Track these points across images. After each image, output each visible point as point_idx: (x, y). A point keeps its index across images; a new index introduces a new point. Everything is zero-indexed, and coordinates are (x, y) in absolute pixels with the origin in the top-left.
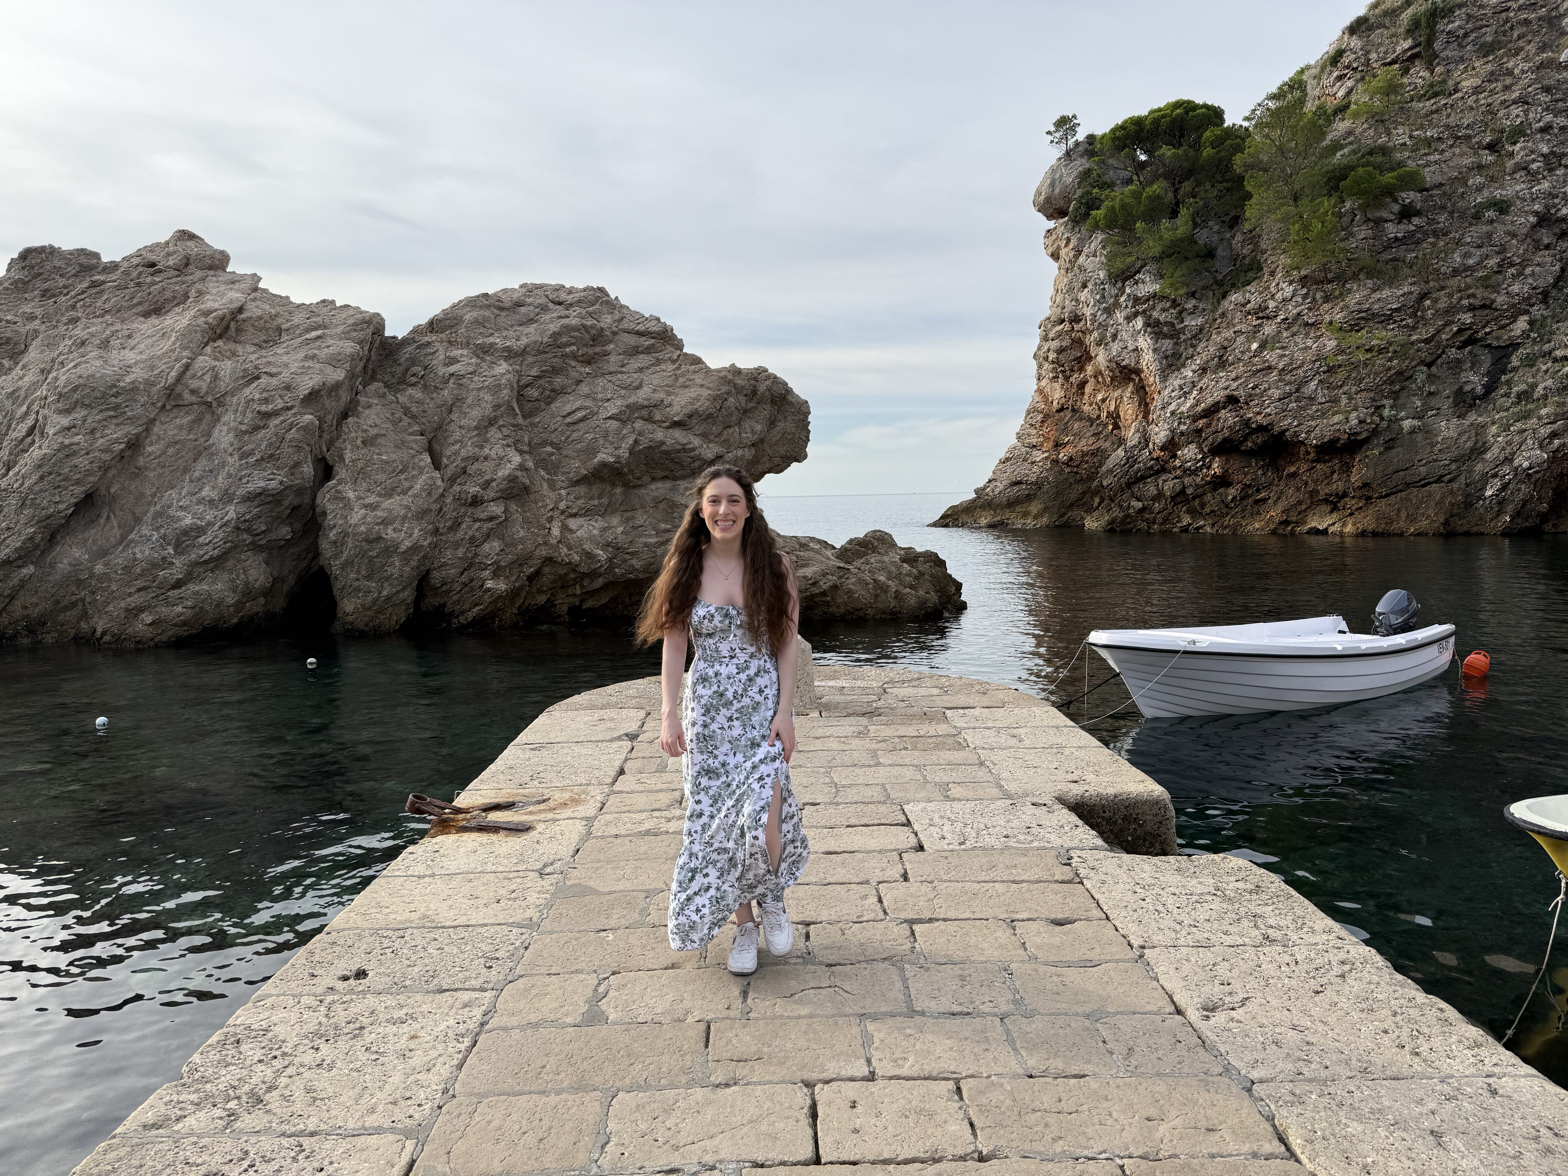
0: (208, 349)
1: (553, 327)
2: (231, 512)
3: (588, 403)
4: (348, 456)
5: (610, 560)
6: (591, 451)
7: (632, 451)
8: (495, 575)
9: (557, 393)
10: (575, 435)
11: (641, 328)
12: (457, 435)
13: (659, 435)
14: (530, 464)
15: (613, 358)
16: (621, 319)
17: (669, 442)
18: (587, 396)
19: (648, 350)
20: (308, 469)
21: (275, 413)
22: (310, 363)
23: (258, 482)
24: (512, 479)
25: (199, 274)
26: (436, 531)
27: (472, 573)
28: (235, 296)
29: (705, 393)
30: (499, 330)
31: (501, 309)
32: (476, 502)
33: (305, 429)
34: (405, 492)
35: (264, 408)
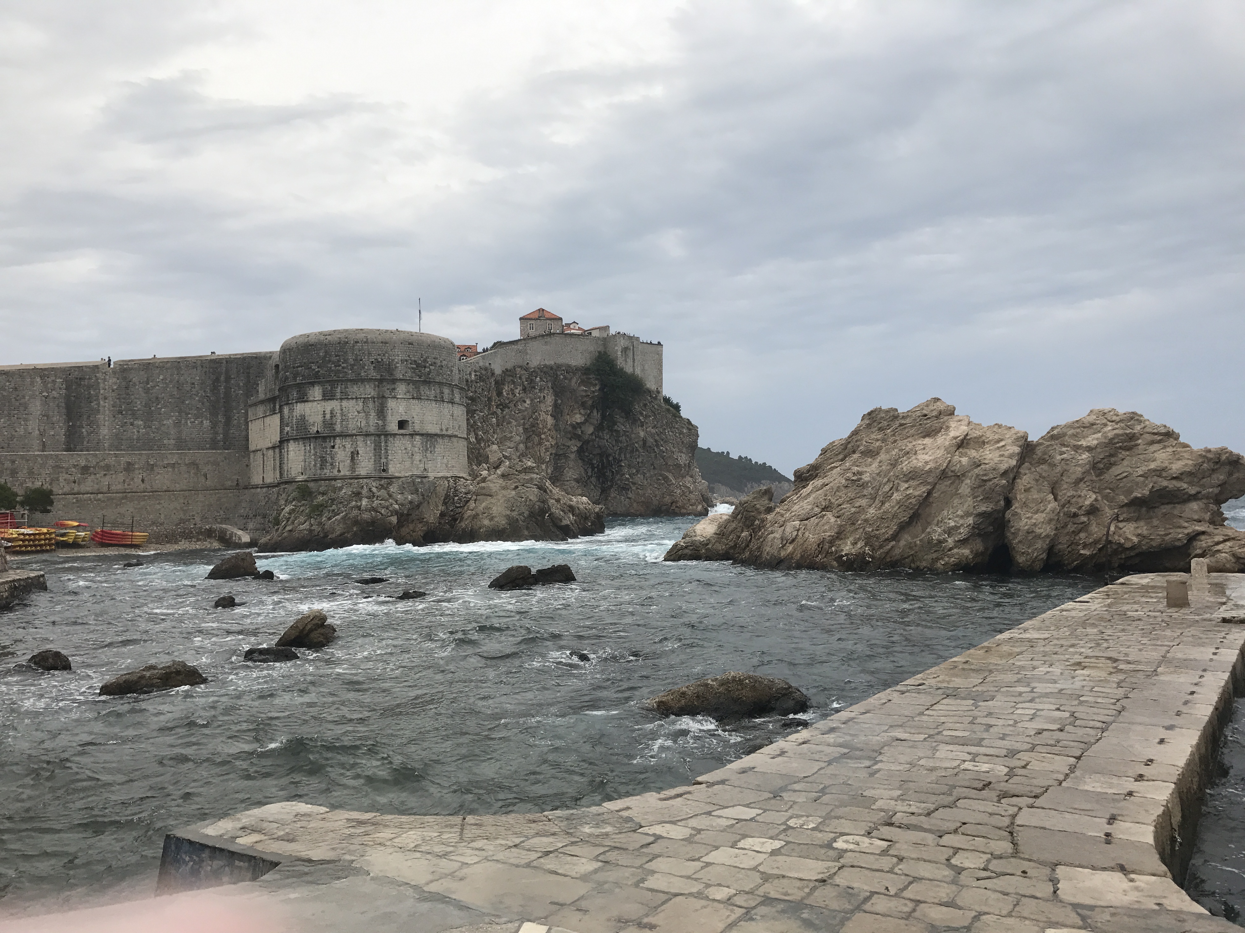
0: (957, 453)
1: (1110, 435)
2: (970, 520)
3: (1129, 469)
4: (1018, 497)
5: (1140, 542)
6: (1130, 491)
7: (1151, 491)
8: (1084, 548)
9: (1112, 465)
10: (1121, 485)
11: (1155, 431)
12: (1065, 486)
13: (1165, 483)
14: (1099, 498)
15: (1140, 447)
16: (1144, 427)
17: (1170, 486)
18: (1127, 466)
19: (1159, 442)
20: (1002, 503)
21: (990, 480)
22: (1002, 458)
23: (983, 508)
24: (1092, 505)
25: (946, 418)
26: (1056, 529)
27: (1073, 547)
28: (964, 429)
29: (1191, 462)
30: (1084, 438)
31: (1084, 427)
32: (1075, 515)
33: (1003, 486)
34: (1042, 512)
35: (985, 478)
